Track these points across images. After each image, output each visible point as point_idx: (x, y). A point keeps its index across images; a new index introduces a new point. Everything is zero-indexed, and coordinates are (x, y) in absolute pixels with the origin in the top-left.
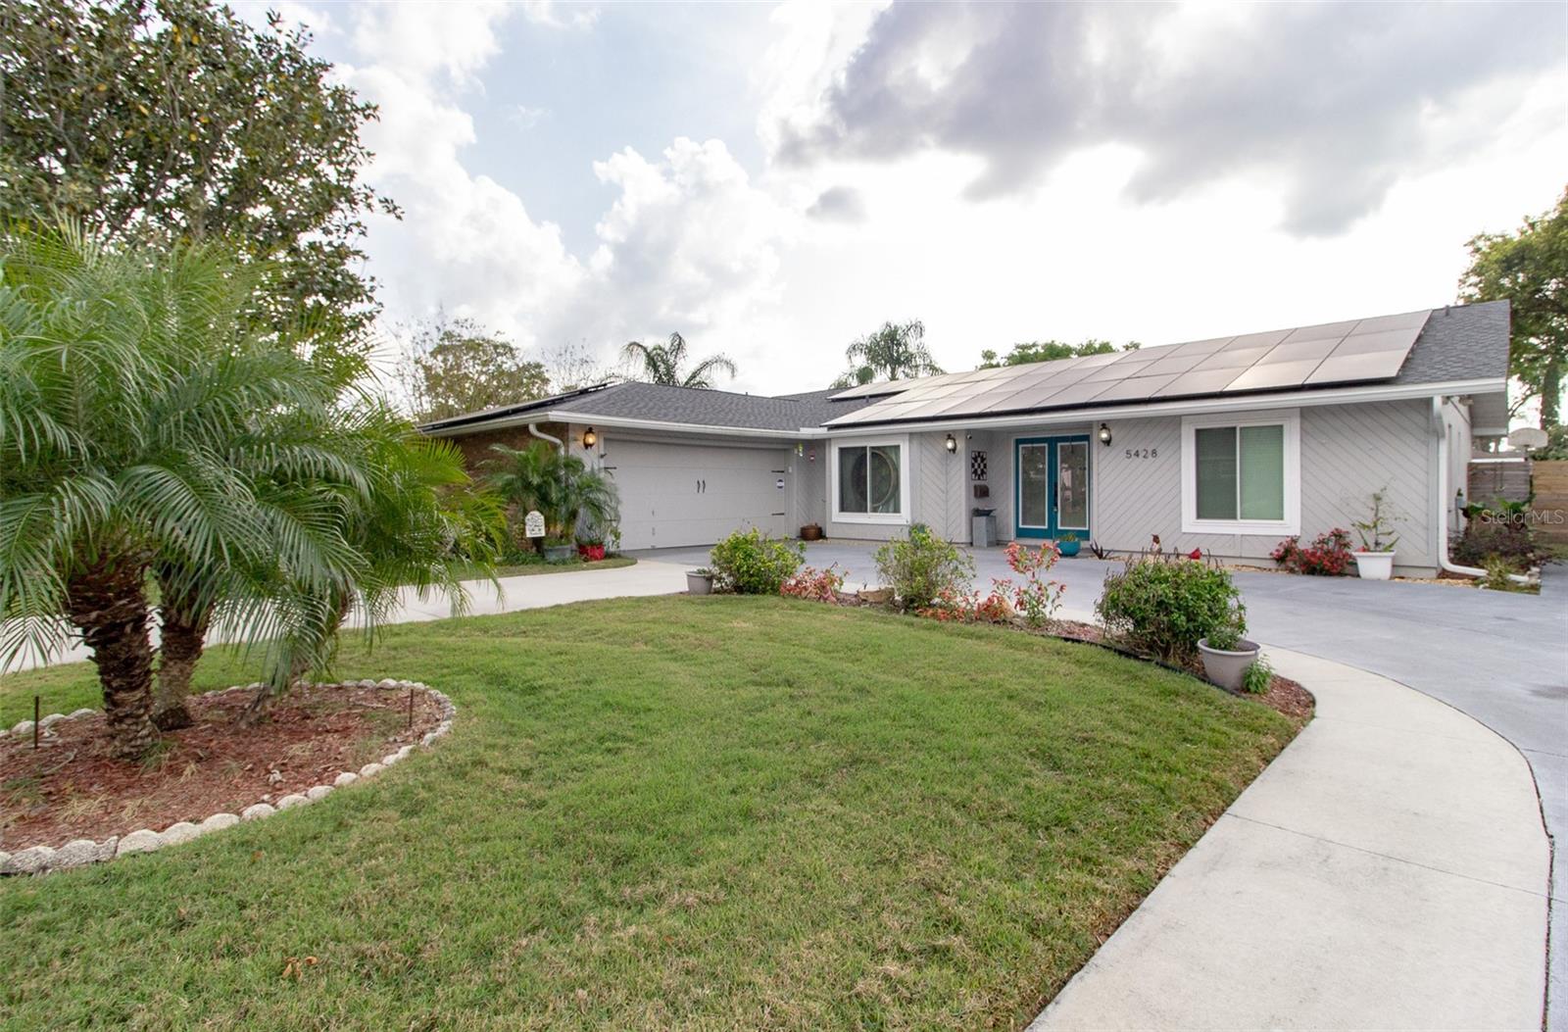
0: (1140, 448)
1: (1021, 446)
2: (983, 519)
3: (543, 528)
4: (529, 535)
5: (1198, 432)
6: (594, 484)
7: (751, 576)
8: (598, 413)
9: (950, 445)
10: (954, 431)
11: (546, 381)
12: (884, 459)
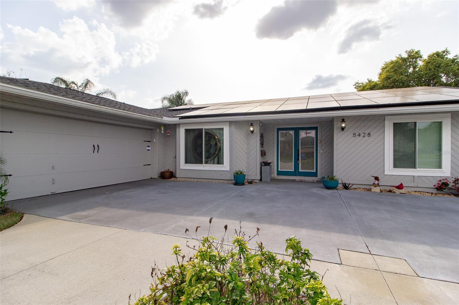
0: (361, 132)
1: (280, 132)
2: (268, 167)
5: (395, 124)
9: (251, 129)
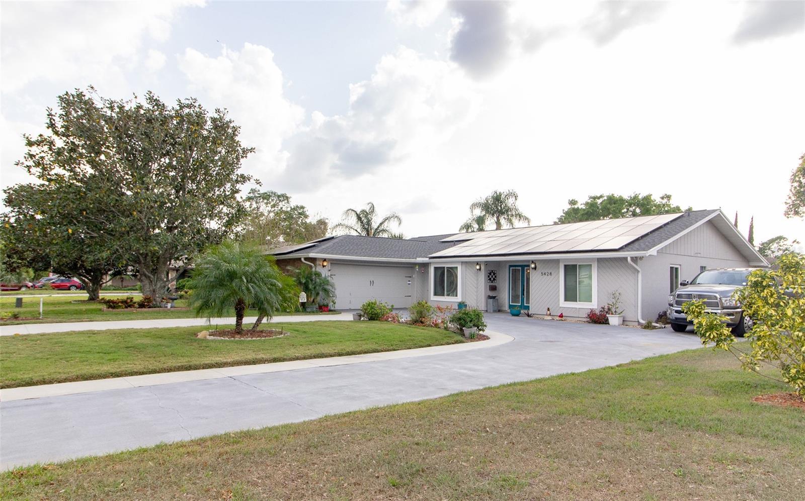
0: (546, 272)
1: (511, 268)
2: (491, 300)
3: (306, 299)
4: (300, 301)
5: (565, 266)
6: (326, 282)
7: (373, 315)
8: (328, 253)
9: (478, 267)
10: (480, 262)
11: (306, 217)
12: (452, 272)
